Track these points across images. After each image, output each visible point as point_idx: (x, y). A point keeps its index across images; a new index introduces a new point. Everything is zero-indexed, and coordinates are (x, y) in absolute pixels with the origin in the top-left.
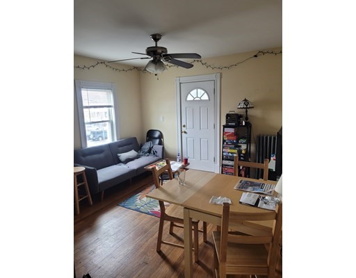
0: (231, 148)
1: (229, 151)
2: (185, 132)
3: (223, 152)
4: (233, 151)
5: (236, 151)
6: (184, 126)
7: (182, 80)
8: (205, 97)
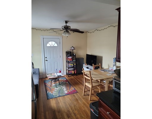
0: (71, 64)
1: (70, 65)
2: (47, 60)
3: (68, 66)
4: (72, 65)
5: (72, 64)
6: (46, 58)
7: (44, 37)
8: (56, 45)
